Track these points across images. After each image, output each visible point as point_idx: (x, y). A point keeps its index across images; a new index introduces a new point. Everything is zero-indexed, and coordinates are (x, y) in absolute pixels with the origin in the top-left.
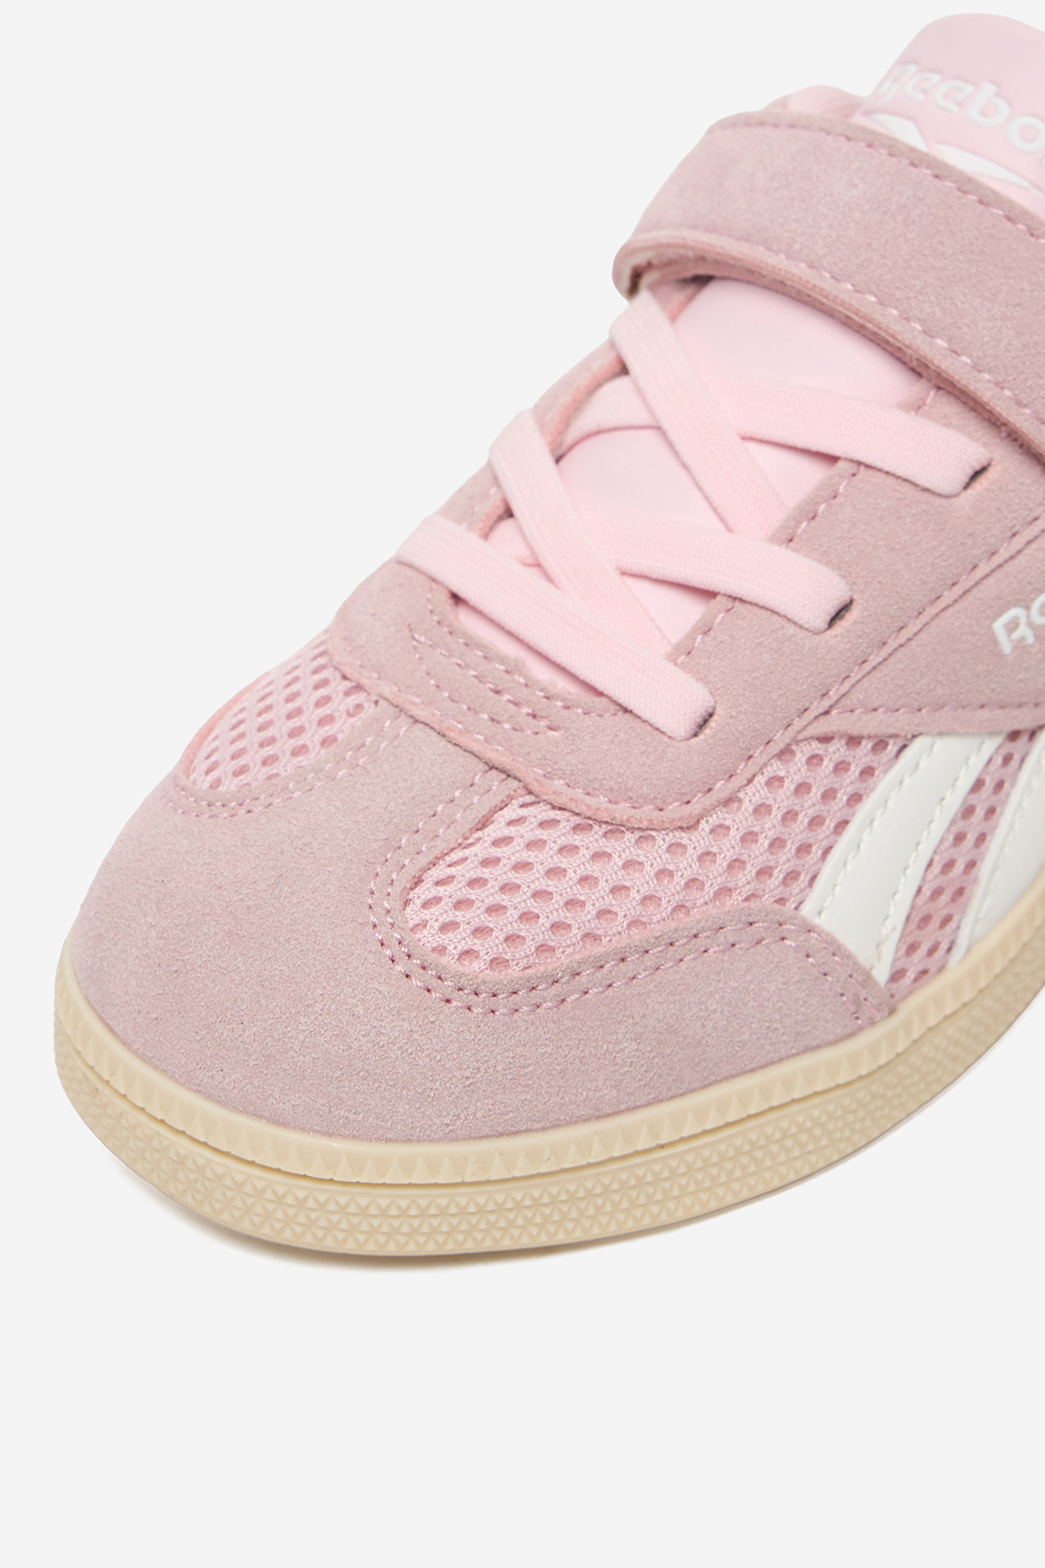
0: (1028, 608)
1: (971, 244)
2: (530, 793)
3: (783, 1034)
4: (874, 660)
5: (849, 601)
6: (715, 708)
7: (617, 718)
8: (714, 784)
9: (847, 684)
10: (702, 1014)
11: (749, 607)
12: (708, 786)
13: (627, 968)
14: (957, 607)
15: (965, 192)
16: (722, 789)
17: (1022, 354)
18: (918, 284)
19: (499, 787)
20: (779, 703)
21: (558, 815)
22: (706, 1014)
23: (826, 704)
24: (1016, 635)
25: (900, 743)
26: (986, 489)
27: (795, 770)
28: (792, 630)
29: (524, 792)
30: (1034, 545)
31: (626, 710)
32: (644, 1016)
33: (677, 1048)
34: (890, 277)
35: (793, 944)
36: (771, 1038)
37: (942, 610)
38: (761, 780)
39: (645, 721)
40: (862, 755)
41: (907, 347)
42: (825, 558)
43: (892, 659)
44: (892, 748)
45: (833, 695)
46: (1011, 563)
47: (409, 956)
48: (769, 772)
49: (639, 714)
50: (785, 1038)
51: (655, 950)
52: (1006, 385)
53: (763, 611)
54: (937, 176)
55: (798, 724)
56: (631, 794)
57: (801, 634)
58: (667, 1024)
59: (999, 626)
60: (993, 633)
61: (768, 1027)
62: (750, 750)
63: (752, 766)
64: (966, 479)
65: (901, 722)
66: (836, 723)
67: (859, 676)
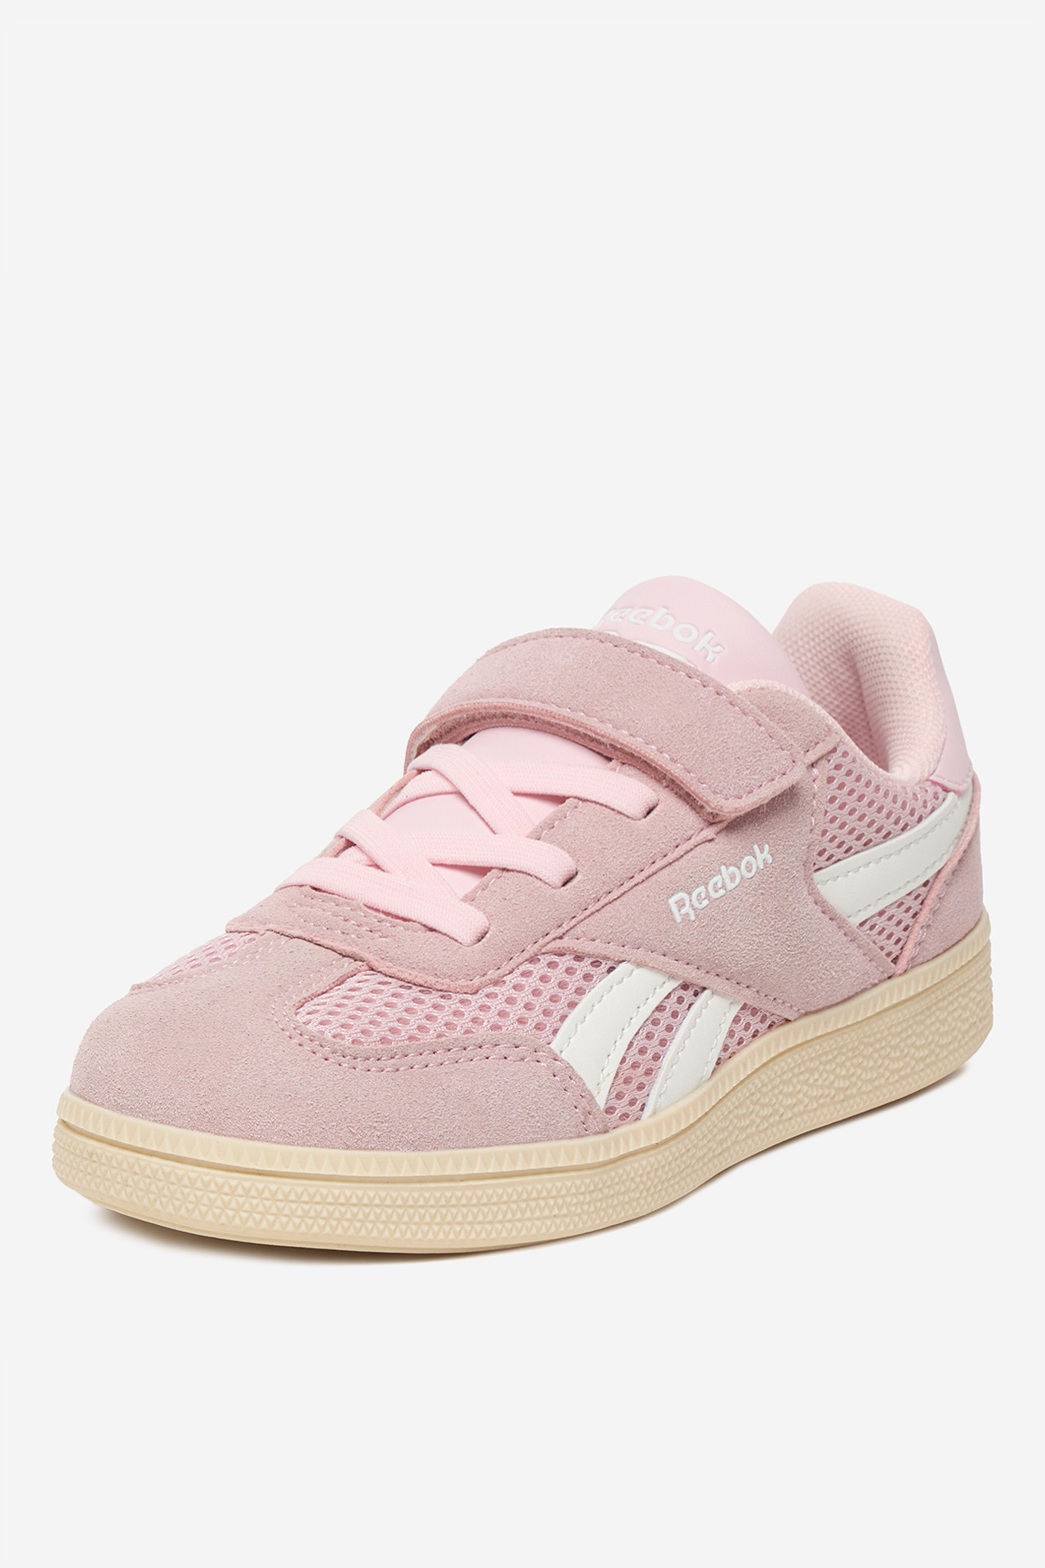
0: (690, 894)
1: (638, 677)
2: (372, 970)
3: (538, 1122)
4: (591, 909)
5: (575, 872)
6: (489, 928)
7: (426, 934)
8: (488, 971)
9: (574, 922)
10: (486, 1093)
11: (512, 873)
12: (484, 972)
13: (438, 1057)
14: (645, 884)
15: (633, 652)
16: (492, 974)
17: (671, 732)
18: (608, 702)
19: (348, 965)
20: (530, 925)
21: (390, 980)
22: (489, 1094)
23: (560, 931)
24: (683, 911)
25: (610, 964)
26: (657, 815)
27: (539, 969)
28: (539, 883)
29: (367, 968)
30: (690, 854)
31: (432, 930)
32: (449, 1086)
33: (470, 1112)
34: (591, 700)
35: (545, 1065)
36: (530, 1122)
37: (635, 885)
38: (518, 972)
39: (445, 934)
40: (585, 966)
41: (603, 736)
42: (560, 845)
43: (603, 910)
44: (604, 967)
45: (565, 927)
46: (676, 863)
47: (301, 1035)
48: (522, 968)
49: (441, 930)
50: (539, 1124)
51: (455, 1049)
52: (663, 749)
53: (520, 875)
54: (616, 646)
55: (541, 942)
56: (436, 972)
57: (545, 887)
58: (464, 1095)
59: (672, 901)
60: (669, 905)
61: (528, 1114)
62: (511, 954)
63: (512, 964)
64: (645, 812)
65: (612, 950)
66: (565, 943)
67: (582, 917)
